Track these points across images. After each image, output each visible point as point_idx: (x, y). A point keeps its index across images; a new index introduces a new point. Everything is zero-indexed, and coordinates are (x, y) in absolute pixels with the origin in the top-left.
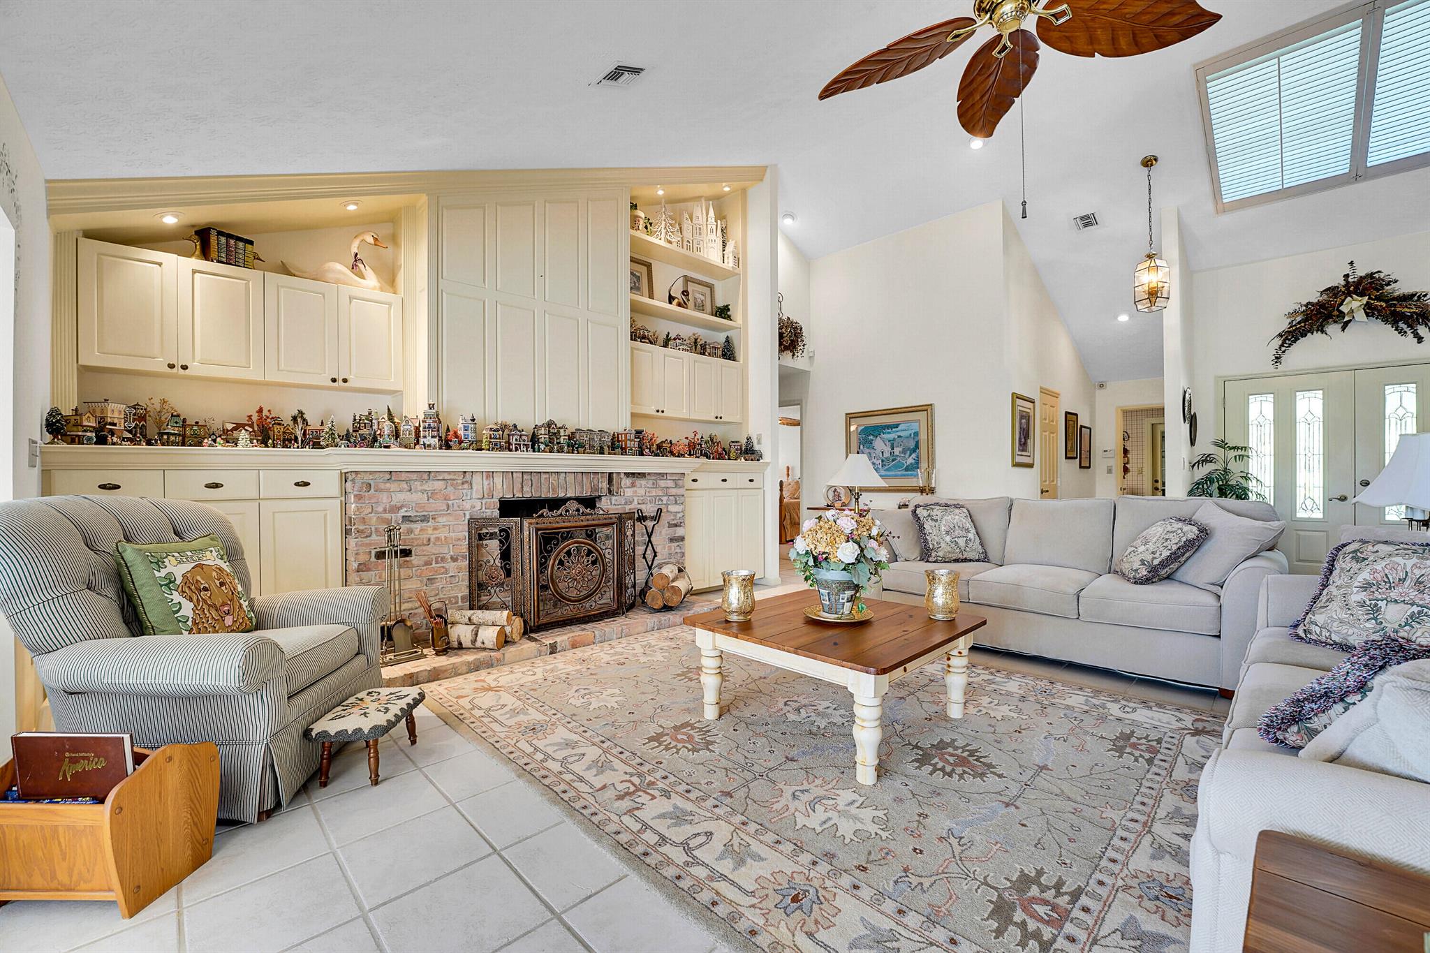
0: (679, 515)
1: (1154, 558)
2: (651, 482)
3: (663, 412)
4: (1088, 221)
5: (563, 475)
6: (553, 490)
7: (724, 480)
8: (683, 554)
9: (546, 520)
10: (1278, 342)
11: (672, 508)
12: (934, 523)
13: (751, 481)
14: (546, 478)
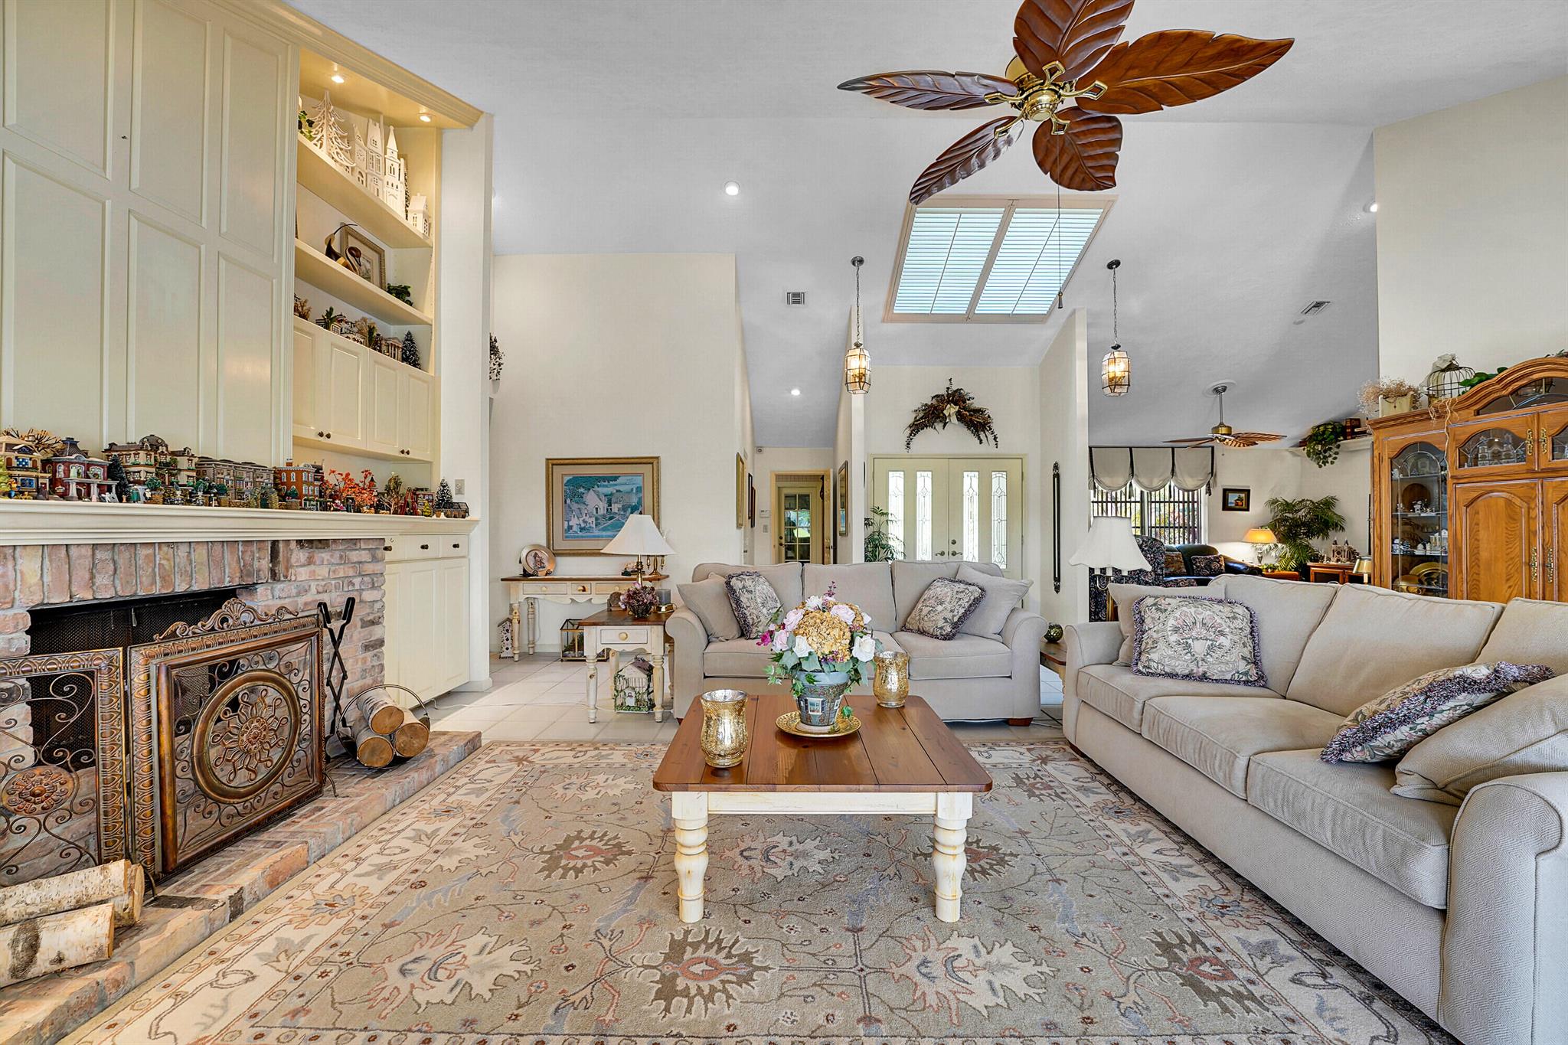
0: (377, 606)
1: (954, 616)
2: (337, 554)
3: (328, 436)
4: (796, 298)
5: (184, 549)
6: (163, 579)
7: (424, 547)
8: (382, 667)
9: (181, 644)
10: (908, 432)
11: (368, 596)
12: (750, 596)
13: (456, 546)
14: (147, 556)
